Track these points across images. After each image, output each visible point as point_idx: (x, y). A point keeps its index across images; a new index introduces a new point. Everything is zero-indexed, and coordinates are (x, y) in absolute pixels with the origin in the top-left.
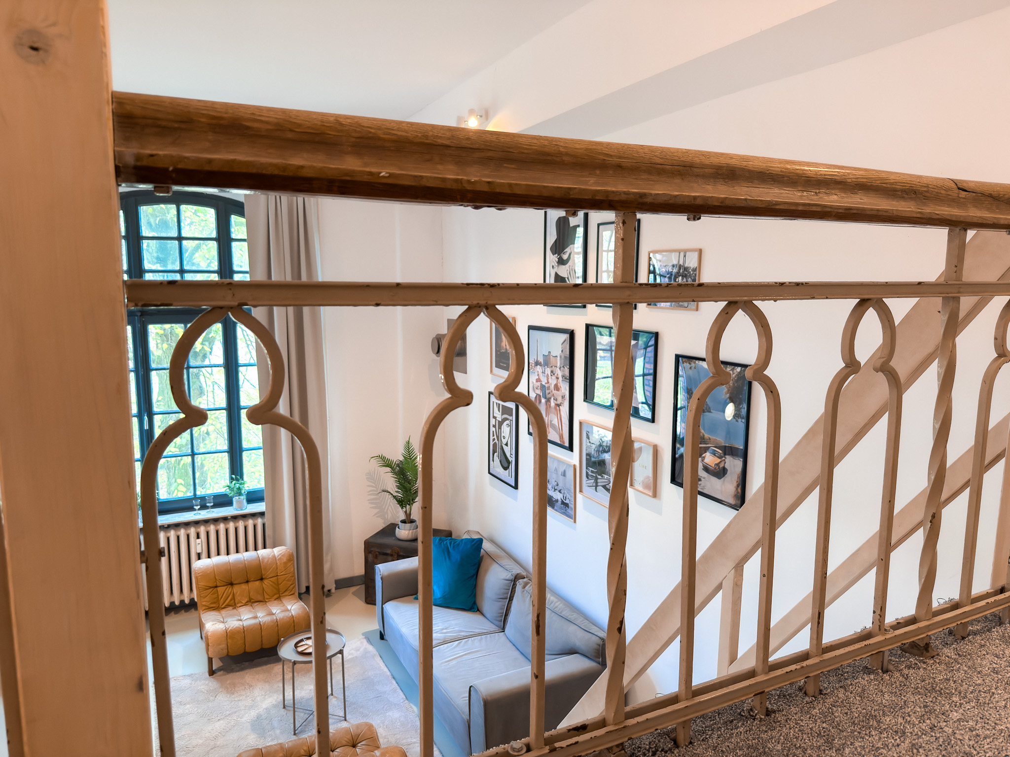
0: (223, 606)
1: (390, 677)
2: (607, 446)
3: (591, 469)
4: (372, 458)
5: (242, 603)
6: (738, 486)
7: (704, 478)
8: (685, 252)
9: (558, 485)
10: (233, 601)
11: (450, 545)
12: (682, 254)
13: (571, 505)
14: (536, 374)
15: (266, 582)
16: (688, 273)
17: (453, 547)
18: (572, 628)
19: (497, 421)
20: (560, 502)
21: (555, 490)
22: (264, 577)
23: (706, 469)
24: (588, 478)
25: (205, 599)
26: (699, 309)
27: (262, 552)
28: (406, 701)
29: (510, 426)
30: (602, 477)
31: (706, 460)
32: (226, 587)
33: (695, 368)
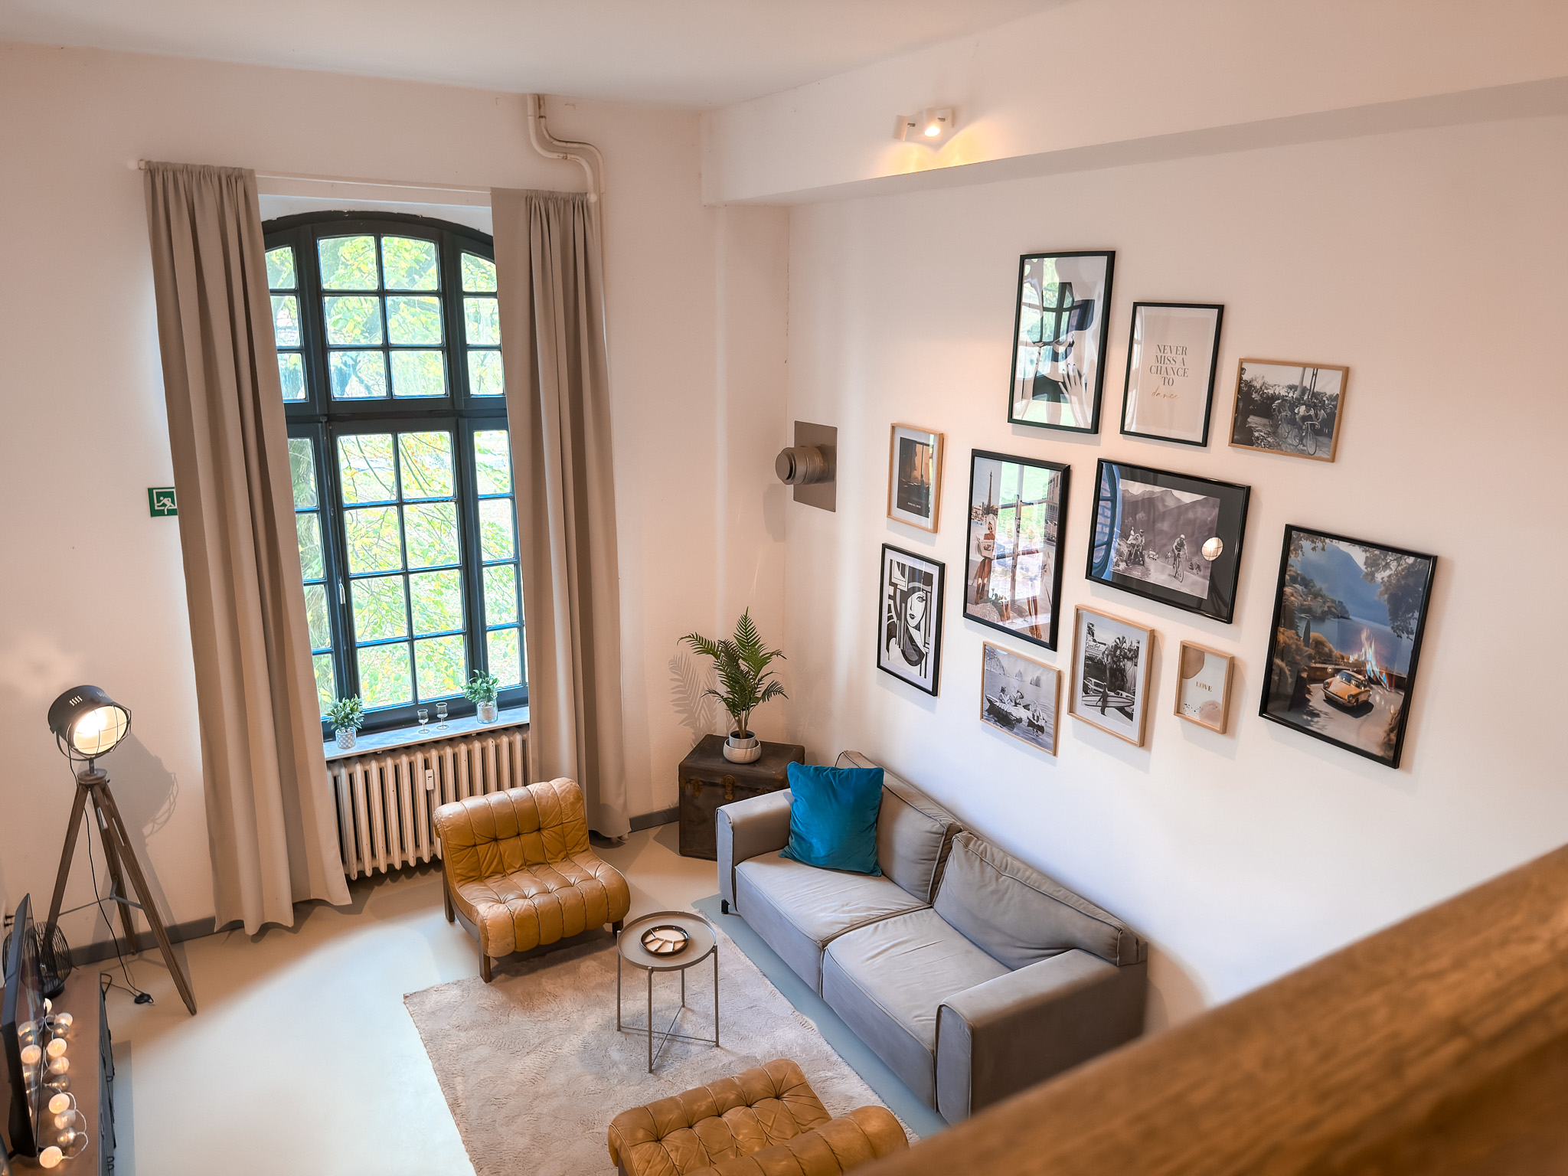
0: (486, 875)
1: (760, 975)
2: (1130, 650)
3: (1093, 680)
4: (682, 638)
5: (515, 868)
6: (1391, 730)
7: (1326, 714)
8: (1316, 367)
9: (1023, 698)
10: (500, 866)
11: (834, 778)
12: (1309, 372)
13: (1049, 728)
14: (987, 526)
15: (545, 833)
16: (1320, 402)
17: (840, 781)
18: (1065, 912)
19: (898, 592)
20: (1025, 723)
21: (1016, 704)
22: (541, 826)
23: (1330, 700)
24: (1086, 693)
25: (459, 866)
26: (1336, 459)
27: (535, 788)
28: (797, 1013)
29: (925, 600)
30: (1118, 693)
31: (1331, 689)
32: (489, 845)
33: (1323, 549)
